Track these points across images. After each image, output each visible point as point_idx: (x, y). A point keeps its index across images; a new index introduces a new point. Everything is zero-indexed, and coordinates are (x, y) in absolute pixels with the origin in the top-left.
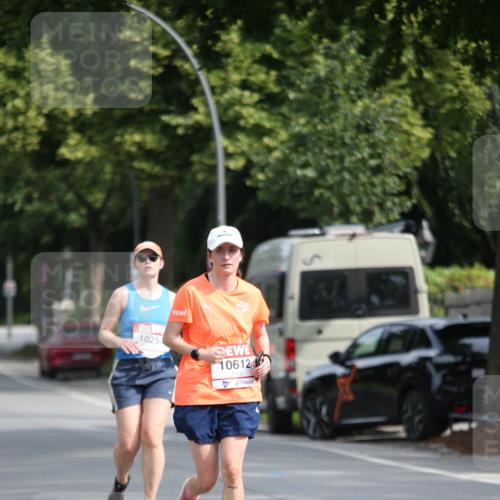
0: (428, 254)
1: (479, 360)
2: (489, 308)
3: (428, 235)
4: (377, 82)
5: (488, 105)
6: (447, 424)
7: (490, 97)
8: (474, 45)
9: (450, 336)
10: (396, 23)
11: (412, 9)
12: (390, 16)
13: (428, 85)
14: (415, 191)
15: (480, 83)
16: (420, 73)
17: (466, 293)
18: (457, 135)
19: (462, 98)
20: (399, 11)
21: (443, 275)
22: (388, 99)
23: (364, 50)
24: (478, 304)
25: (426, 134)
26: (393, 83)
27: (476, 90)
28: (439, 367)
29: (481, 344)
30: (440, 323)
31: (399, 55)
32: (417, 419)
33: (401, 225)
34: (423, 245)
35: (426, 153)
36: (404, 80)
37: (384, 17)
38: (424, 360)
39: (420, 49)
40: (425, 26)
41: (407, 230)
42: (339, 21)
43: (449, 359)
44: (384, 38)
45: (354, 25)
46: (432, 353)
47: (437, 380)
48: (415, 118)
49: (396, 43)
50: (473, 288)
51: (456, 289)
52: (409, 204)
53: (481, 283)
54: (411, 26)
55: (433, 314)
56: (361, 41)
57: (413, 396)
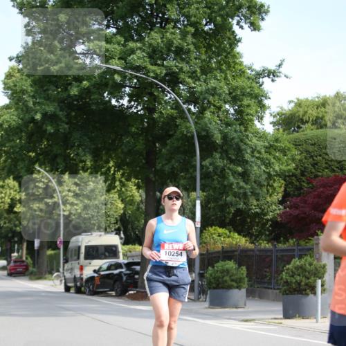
0: (123, 241)
1: (137, 273)
2: (140, 257)
3: (122, 236)
4: (108, 191)
5: (140, 199)
6: (127, 291)
7: (141, 196)
8: (137, 181)
9: (129, 265)
10: (114, 174)
11: (119, 171)
12: (112, 172)
13: (123, 192)
14: (119, 223)
15: (138, 192)
16: (121, 189)
17: (133, 253)
18: (131, 207)
19: (132, 196)
20: (115, 171)
21: (127, 247)
22: (111, 196)
23: (105, 182)
24: (137, 256)
25: (121, 206)
26: (113, 191)
27: (136, 194)
28: (125, 275)
29: (138, 268)
30: (126, 261)
31: (115, 183)
32: (118, 290)
33: (115, 232)
34: (121, 238)
35: (122, 212)
36: (116, 190)
37: (110, 172)
38: (121, 272)
39: (121, 182)
40: (123, 175)
41: (116, 234)
42: (97, 173)
43: (128, 272)
44: (110, 178)
45: (102, 174)
46: (123, 270)
47: (124, 278)
48: (119, 201)
49: (114, 179)
50: (135, 251)
51: (130, 252)
52: (117, 226)
53: (137, 250)
54: (118, 175)
55: (124, 259)
56: (104, 179)
57: (118, 283)
